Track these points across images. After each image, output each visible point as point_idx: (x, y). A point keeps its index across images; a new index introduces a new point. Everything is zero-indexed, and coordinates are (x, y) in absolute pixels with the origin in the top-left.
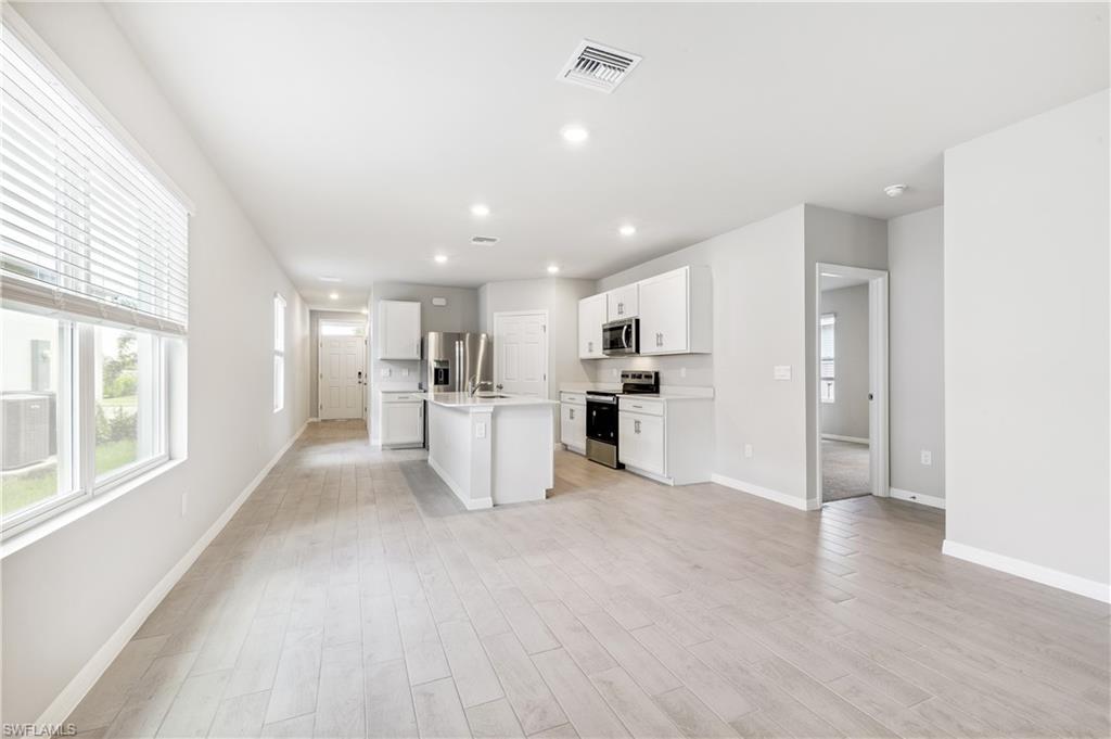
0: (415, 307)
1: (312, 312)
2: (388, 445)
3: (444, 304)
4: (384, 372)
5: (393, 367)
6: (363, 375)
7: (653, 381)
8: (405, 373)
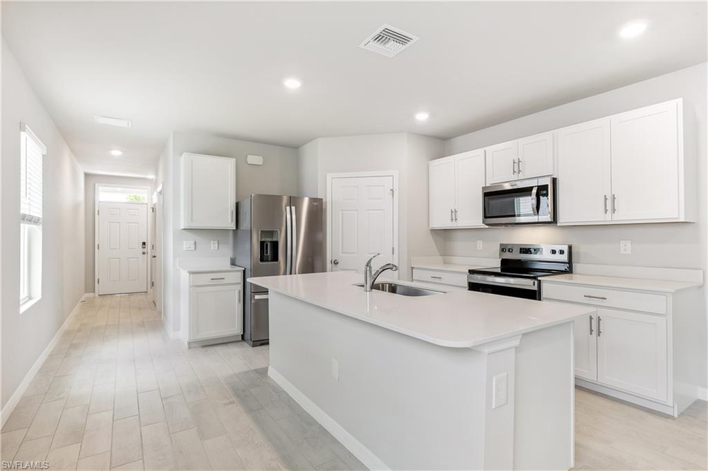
0: (229, 165)
1: (87, 176)
2: (195, 342)
3: (260, 163)
4: (187, 244)
5: (198, 238)
6: (149, 246)
7: (565, 258)
8: (213, 246)
